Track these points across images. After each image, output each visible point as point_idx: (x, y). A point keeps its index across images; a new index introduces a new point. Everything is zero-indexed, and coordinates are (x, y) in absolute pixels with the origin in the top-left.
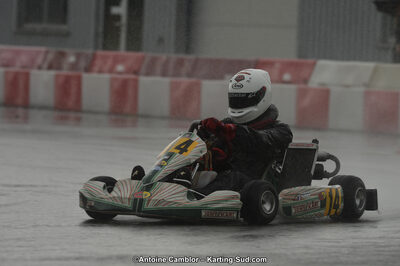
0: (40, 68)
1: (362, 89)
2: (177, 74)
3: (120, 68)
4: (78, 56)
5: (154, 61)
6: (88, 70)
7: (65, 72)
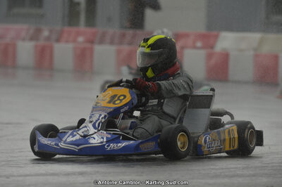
0: (24, 39)
1: (252, 53)
2: (121, 43)
3: (81, 39)
4: (51, 31)
5: (104, 34)
6: (58, 40)
7: (42, 42)
